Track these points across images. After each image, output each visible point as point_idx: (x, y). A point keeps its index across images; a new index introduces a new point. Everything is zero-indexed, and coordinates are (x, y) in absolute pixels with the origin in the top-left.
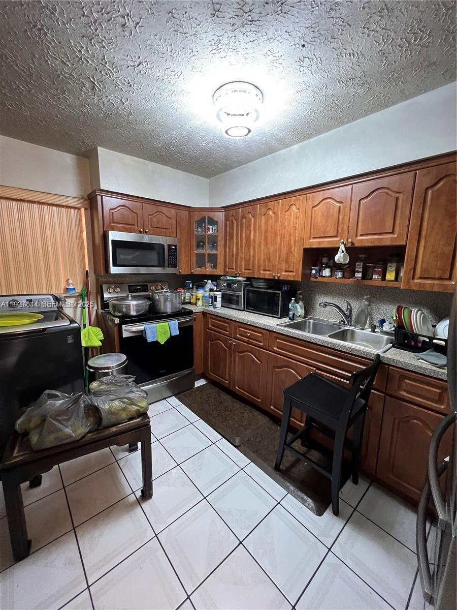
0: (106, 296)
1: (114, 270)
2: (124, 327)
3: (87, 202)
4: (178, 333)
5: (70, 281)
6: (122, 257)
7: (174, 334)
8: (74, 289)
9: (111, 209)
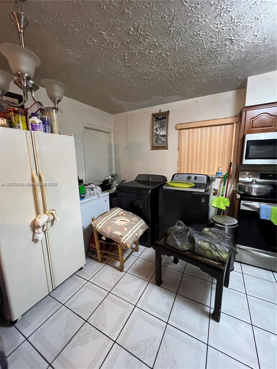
0: (240, 179)
1: (245, 161)
2: (242, 202)
3: (239, 118)
5: (220, 169)
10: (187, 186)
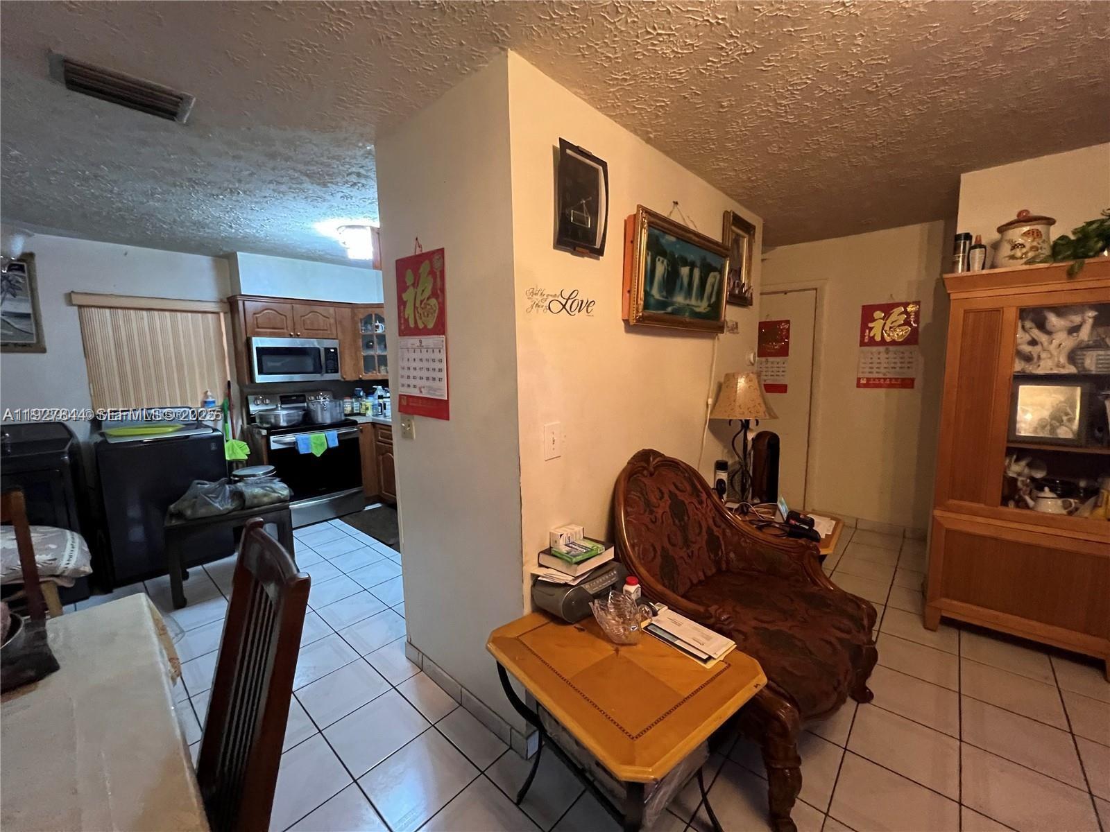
0: (253, 408)
1: (260, 379)
2: (272, 438)
3: (227, 307)
4: (337, 444)
6: (270, 364)
7: (331, 446)
8: (214, 402)
9: (255, 314)
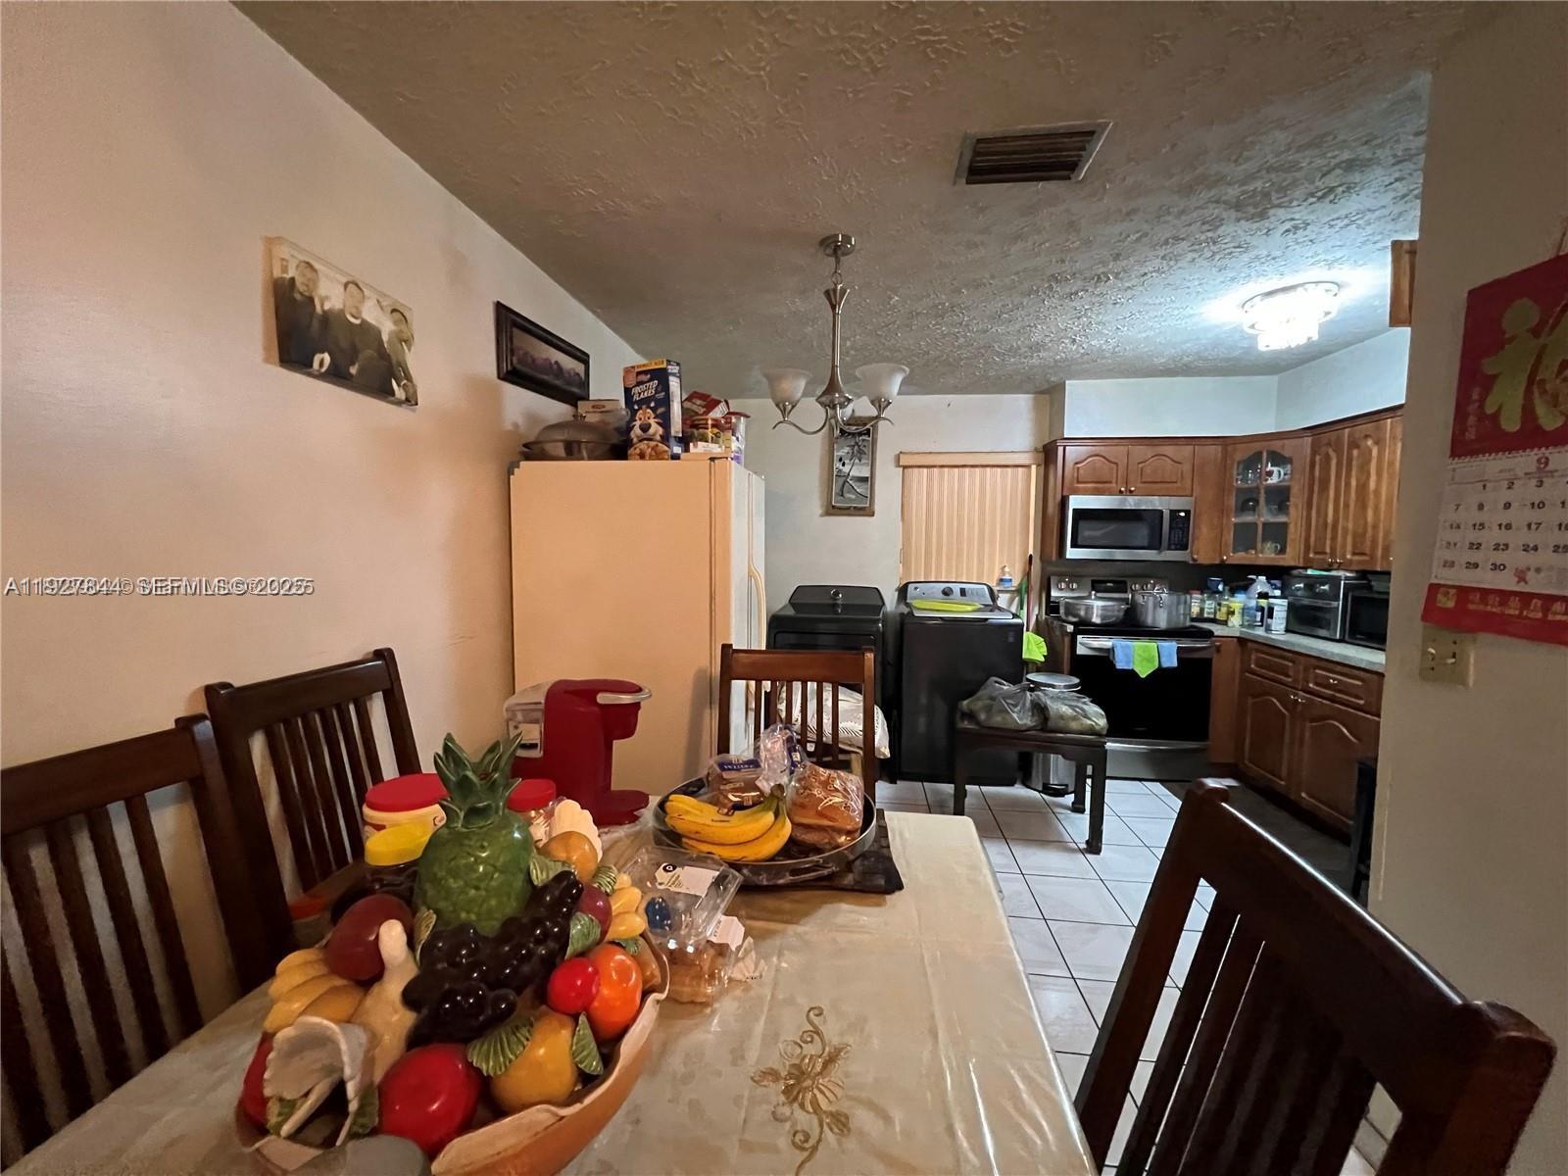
0: (1054, 593)
1: (1072, 553)
2: (1079, 638)
3: (1042, 456)
4: (1174, 663)
5: (1007, 569)
6: (1087, 533)
7: (1165, 665)
8: (1011, 580)
9: (1077, 463)
10: (969, 608)
